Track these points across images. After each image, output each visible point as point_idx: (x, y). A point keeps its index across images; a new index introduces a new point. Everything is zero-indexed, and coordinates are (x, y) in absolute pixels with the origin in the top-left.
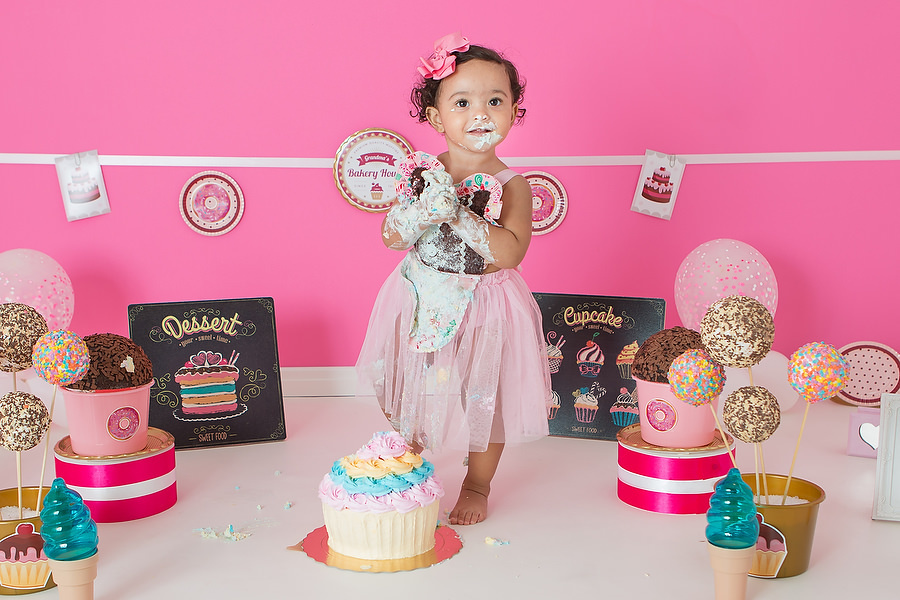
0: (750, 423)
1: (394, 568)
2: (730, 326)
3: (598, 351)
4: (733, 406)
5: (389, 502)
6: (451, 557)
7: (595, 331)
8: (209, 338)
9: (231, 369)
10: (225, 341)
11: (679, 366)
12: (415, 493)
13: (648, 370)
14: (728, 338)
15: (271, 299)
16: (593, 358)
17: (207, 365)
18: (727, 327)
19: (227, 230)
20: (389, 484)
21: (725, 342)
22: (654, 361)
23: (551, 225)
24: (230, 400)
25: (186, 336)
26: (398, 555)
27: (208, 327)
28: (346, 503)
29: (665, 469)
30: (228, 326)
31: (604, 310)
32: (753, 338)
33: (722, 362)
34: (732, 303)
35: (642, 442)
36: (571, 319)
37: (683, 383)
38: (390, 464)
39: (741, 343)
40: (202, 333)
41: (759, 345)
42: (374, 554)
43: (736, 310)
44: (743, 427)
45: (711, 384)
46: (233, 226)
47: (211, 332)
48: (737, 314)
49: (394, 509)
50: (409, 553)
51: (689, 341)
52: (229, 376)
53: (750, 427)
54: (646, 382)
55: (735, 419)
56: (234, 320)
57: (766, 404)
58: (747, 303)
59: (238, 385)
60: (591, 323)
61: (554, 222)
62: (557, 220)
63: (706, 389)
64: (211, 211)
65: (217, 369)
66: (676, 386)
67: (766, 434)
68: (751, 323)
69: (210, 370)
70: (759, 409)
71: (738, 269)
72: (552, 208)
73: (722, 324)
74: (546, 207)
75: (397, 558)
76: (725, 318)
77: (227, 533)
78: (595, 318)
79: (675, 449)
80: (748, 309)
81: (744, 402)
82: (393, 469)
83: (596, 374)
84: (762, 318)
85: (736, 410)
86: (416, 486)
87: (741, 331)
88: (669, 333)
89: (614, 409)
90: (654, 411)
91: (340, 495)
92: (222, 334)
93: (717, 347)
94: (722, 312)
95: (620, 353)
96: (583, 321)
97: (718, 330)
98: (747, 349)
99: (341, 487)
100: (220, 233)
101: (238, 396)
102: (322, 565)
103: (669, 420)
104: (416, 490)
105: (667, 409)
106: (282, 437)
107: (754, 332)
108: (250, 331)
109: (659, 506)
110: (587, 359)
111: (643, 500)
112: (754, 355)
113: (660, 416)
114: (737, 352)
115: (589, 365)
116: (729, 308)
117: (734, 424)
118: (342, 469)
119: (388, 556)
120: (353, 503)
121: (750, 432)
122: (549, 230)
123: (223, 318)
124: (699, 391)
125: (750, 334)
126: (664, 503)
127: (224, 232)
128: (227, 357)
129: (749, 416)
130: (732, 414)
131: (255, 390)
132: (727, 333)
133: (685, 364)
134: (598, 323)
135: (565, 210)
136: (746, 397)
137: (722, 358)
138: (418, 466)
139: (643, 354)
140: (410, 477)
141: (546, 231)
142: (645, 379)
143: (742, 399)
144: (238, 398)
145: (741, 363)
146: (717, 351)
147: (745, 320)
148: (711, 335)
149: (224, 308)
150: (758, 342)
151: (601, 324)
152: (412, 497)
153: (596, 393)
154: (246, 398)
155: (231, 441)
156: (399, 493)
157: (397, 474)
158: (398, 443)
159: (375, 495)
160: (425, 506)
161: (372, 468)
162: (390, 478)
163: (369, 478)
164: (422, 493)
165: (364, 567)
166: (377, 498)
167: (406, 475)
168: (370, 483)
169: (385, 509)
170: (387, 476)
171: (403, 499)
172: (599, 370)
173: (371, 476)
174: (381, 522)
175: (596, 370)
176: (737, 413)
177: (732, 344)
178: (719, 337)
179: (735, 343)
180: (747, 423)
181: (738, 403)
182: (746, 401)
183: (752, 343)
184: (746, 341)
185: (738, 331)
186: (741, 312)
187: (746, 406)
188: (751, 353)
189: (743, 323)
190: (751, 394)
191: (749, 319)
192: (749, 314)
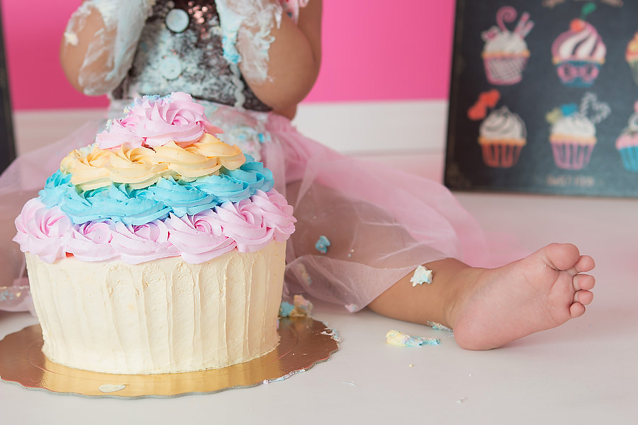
3: (593, 38)
5: (162, 238)
6: (308, 366)
7: (587, 3)
12: (225, 220)
16: (583, 53)
20: (164, 197)
26: (191, 363)
28: (68, 243)
38: (169, 155)
49: (174, 254)
50: (215, 358)
75: (189, 369)
82: (172, 167)
83: (589, 80)
86: (228, 205)
89: (624, 142)
91: (54, 229)
95: (634, 39)
99: (58, 212)
104: (227, 213)
110: (574, 51)
115: (578, 64)
118: (64, 176)
120: (79, 243)
138: (233, 166)
140: (213, 185)
152: (216, 229)
153: (591, 113)
156: (186, 218)
157: (183, 178)
158: (186, 115)
159: (130, 221)
160: (247, 250)
161: (126, 164)
162: (165, 184)
163: (117, 185)
164: (242, 221)
165: (109, 388)
166: (136, 228)
167: (204, 180)
168: (120, 195)
169: (153, 252)
170: (160, 180)
171: (195, 231)
172: (595, 73)
173: (124, 180)
174: (145, 285)
175: (589, 71)
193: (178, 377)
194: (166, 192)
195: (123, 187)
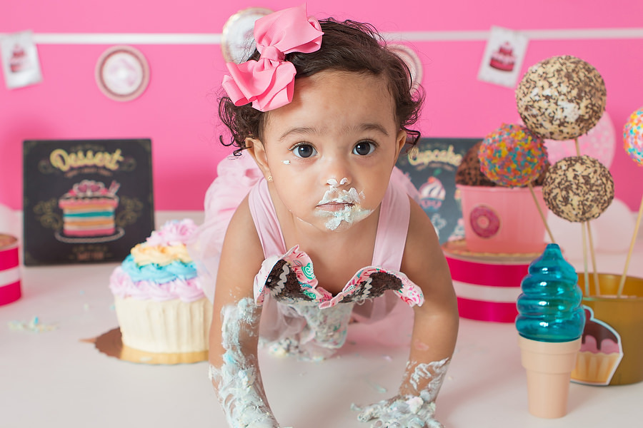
0: (575, 194)
2: (550, 85)
3: (439, 187)
4: (554, 176)
5: (172, 290)
7: (435, 169)
8: (92, 171)
10: (106, 174)
11: (491, 140)
13: (470, 175)
14: (548, 98)
15: (149, 140)
16: (434, 194)
18: (546, 84)
20: (174, 270)
21: (544, 104)
25: (72, 169)
26: (186, 348)
27: (92, 162)
28: (128, 290)
30: (110, 161)
31: (444, 149)
32: (579, 97)
33: (542, 131)
36: (415, 159)
38: (178, 250)
39: (565, 104)
40: (86, 167)
41: (587, 107)
43: (557, 66)
44: (566, 200)
46: (139, 93)
47: (95, 166)
48: (558, 71)
49: (178, 297)
53: (575, 200)
55: (555, 191)
57: (595, 172)
59: (117, 212)
60: (433, 162)
65: (98, 198)
67: (595, 210)
68: (576, 79)
69: (91, 198)
70: (587, 178)
73: (540, 84)
75: (185, 351)
76: (544, 77)
77: (32, 325)
78: (437, 156)
80: (573, 66)
81: (567, 170)
82: (180, 256)
83: (437, 207)
84: (591, 75)
85: (557, 181)
87: (564, 89)
91: (124, 283)
92: (104, 168)
93: (535, 111)
94: (541, 71)
97: (536, 91)
98: (571, 111)
101: (116, 221)
105: (490, 215)
107: (580, 90)
108: (130, 166)
110: (430, 194)
112: (580, 119)
114: (559, 115)
115: (431, 199)
116: (549, 66)
117: (555, 198)
119: (173, 350)
120: (136, 291)
121: (576, 206)
123: (106, 154)
124: (514, 166)
125: (575, 92)
128: (107, 186)
129: (574, 186)
130: (552, 186)
131: (131, 216)
132: (548, 92)
133: (497, 137)
134: (439, 162)
136: (570, 165)
137: (541, 125)
139: (466, 161)
142: (467, 185)
143: (564, 168)
144: (116, 224)
145: (565, 130)
146: (534, 116)
147: (569, 76)
148: (527, 98)
149: (107, 146)
150: (584, 103)
151: (442, 163)
154: (123, 223)
155: (107, 260)
156: (184, 281)
157: (184, 261)
159: (158, 281)
161: (157, 254)
162: (175, 264)
163: (153, 264)
165: (144, 359)
166: (160, 285)
168: (153, 269)
169: (167, 296)
171: (188, 287)
172: (439, 204)
173: (156, 262)
174: (164, 311)
175: (436, 203)
176: (559, 183)
177: (553, 106)
178: (537, 98)
179: (556, 104)
180: (571, 194)
181: (560, 172)
182: (570, 169)
183: (578, 104)
184: (570, 101)
185: (559, 89)
186: (564, 68)
187: (570, 175)
188: (576, 117)
189: (566, 80)
190: (576, 161)
191: (574, 75)
192: (573, 71)
193: (179, 356)
194: (176, 268)
195: (156, 265)
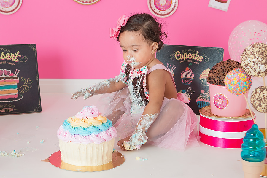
1: (92, 170)
2: (255, 57)
3: (191, 73)
4: (255, 95)
5: (90, 139)
6: (119, 165)
7: (190, 63)
8: (5, 63)
9: (15, 78)
10: (12, 64)
11: (230, 77)
12: (103, 135)
13: (215, 79)
14: (254, 62)
15: (35, 45)
16: (188, 76)
17: (4, 76)
18: (253, 57)
19: (14, 12)
20: (91, 130)
21: (252, 65)
22: (218, 75)
23: (170, 13)
24: (14, 92)
26: (95, 164)
27: (4, 58)
28: (70, 139)
29: (222, 126)
30: (14, 57)
31: (194, 53)
32: (266, 63)
33: (251, 74)
34: (256, 46)
35: (211, 114)
36: (178, 57)
37: (232, 84)
38: (92, 121)
39: (260, 65)
40: (1, 60)
42: (83, 164)
43: (258, 49)
44: (260, 105)
45: (245, 85)
46: (16, 10)
47: (6, 60)
48: (258, 51)
49: (93, 142)
50: (100, 163)
51: (235, 66)
52: (14, 81)
53: (263, 105)
54: (214, 85)
55: (256, 101)
56: (17, 54)
58: (263, 46)
59: (19, 86)
60: (188, 59)
61: (171, 12)
62: (172, 10)
63: (242, 87)
64: (6, 2)
65: (8, 78)
66: (228, 86)
68: (265, 55)
69: (5, 78)
71: (259, 35)
72: (170, 5)
73: (251, 56)
74: (168, 4)
75: (94, 165)
76: (253, 53)
77: (13, 154)
78: (190, 56)
79: (226, 117)
80: (264, 49)
81: (260, 93)
82: (93, 123)
83: (190, 83)
85: (257, 97)
86: (104, 131)
87: (260, 59)
88: (226, 62)
89: (198, 100)
90: (217, 99)
91: (67, 135)
92: (11, 61)
93: (248, 67)
94: (251, 50)
95: (201, 73)
96: (184, 58)
97: (249, 59)
98: (262, 68)
99: (68, 131)
100: (10, 13)
101: (19, 91)
102: (58, 168)
103: (224, 104)
104: (104, 133)
105: (223, 98)
106: (40, 110)
108: (25, 60)
109: (219, 144)
110: (186, 76)
111: (211, 141)
112: (266, 71)
113: (220, 102)
114: (258, 69)
115: (187, 79)
116: (255, 48)
117: (255, 104)
118: (68, 123)
119: (89, 165)
120: (73, 139)
121: (263, 108)
122: (169, 15)
123: (11, 53)
124: (239, 88)
125: (264, 61)
126: (221, 143)
127: (12, 13)
128: (13, 72)
129: (263, 100)
130: (254, 99)
131: (27, 88)
132: (254, 60)
133: (233, 75)
134: (191, 59)
135: (177, 6)
136: (262, 91)
137: (251, 72)
138: (105, 122)
139: (213, 72)
140: (101, 127)
141: (168, 16)
142: (213, 84)
143: (259, 92)
144: (19, 92)
145: (260, 75)
146: (248, 69)
147: (262, 54)
148: (246, 61)
149: (12, 48)
151: (193, 60)
152: (101, 137)
153: (190, 92)
154: (22, 92)
155: (14, 112)
156: (95, 134)
157: (94, 125)
158: (95, 111)
159: (84, 135)
160: (108, 141)
161: (82, 122)
162: (91, 127)
163: (81, 127)
164: (107, 135)
165: (78, 169)
166: (85, 136)
167: (99, 126)
168: (82, 129)
169: (89, 142)
170: (90, 126)
171: (97, 137)
174: (86, 148)
175: (190, 81)
176: (257, 98)
177: (256, 66)
178: (249, 62)
179: (257, 65)
180: (262, 103)
181: (258, 94)
182: (262, 93)
183: (265, 65)
184: (263, 64)
185: (259, 59)
186: (260, 50)
187: (262, 95)
188: (264, 70)
189: (261, 56)
190: (264, 89)
191: (264, 54)
192: (264, 51)
